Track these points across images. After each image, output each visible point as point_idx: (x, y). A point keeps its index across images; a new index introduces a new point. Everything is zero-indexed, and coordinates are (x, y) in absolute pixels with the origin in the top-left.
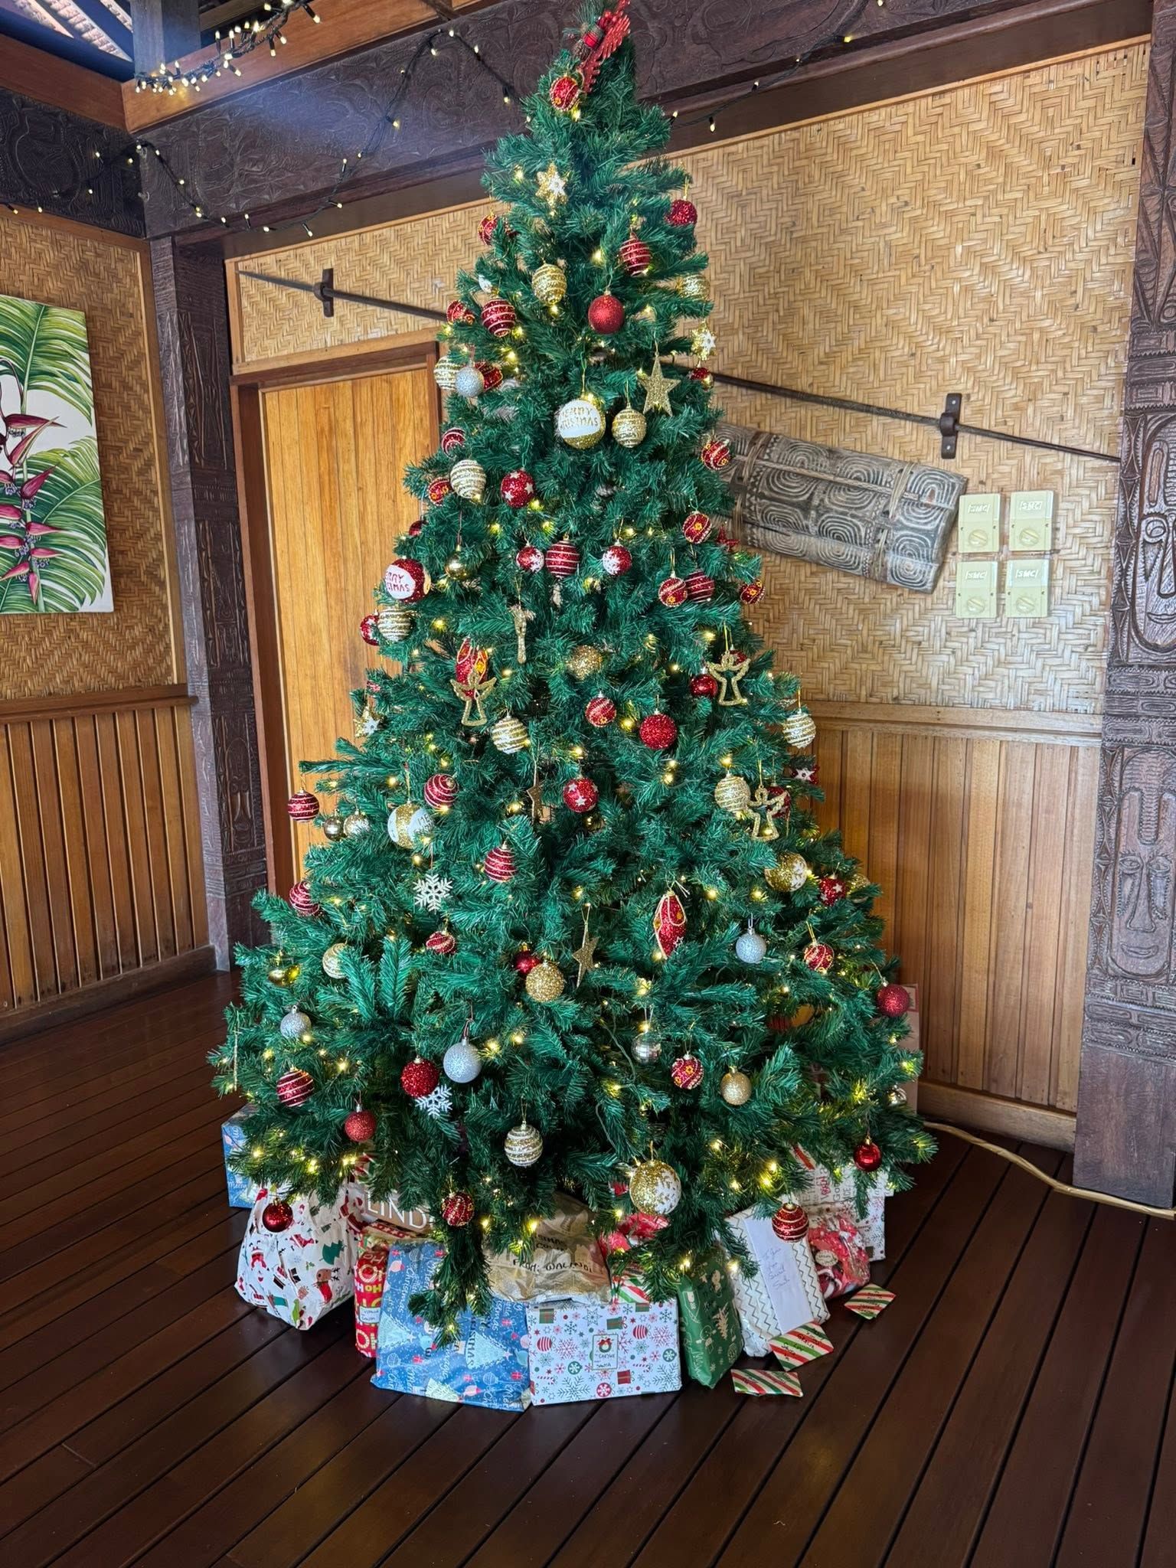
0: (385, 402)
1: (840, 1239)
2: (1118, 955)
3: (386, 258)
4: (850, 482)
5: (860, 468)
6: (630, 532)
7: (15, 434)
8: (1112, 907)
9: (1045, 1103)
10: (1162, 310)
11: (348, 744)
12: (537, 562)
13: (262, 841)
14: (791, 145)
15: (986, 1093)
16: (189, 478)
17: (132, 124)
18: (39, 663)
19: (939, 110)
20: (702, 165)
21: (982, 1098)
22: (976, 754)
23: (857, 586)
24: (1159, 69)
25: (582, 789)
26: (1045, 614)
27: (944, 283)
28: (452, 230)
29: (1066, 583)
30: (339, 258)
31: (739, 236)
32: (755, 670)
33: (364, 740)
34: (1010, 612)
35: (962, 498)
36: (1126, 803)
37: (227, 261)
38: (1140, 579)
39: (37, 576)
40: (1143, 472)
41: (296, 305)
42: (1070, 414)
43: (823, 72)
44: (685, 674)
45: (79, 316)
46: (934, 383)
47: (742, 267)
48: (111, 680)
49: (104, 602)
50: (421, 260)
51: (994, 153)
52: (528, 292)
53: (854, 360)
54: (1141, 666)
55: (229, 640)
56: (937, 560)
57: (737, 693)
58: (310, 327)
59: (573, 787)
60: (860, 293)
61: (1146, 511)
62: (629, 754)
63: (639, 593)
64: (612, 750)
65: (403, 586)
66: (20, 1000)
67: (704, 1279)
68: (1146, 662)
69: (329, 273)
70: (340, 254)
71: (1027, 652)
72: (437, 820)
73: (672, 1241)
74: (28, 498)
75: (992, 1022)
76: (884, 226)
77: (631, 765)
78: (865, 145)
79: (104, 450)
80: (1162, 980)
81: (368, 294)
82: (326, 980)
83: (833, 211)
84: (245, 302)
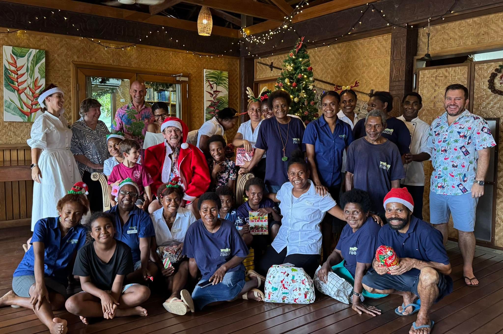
3: (282, 61)
7: (215, 94)
10: (394, 79)
16: (244, 101)
17: (239, 37)
27: (370, 70)
30: (274, 60)
37: (254, 60)
41: (266, 68)
45: (227, 72)
46: (369, 87)
47: (340, 66)
58: (268, 73)
60: (358, 71)
69: (272, 63)
70: (274, 59)
74: (216, 105)
76: (362, 60)
79: (229, 96)
81: (279, 67)
83: (354, 57)
84: (257, 67)
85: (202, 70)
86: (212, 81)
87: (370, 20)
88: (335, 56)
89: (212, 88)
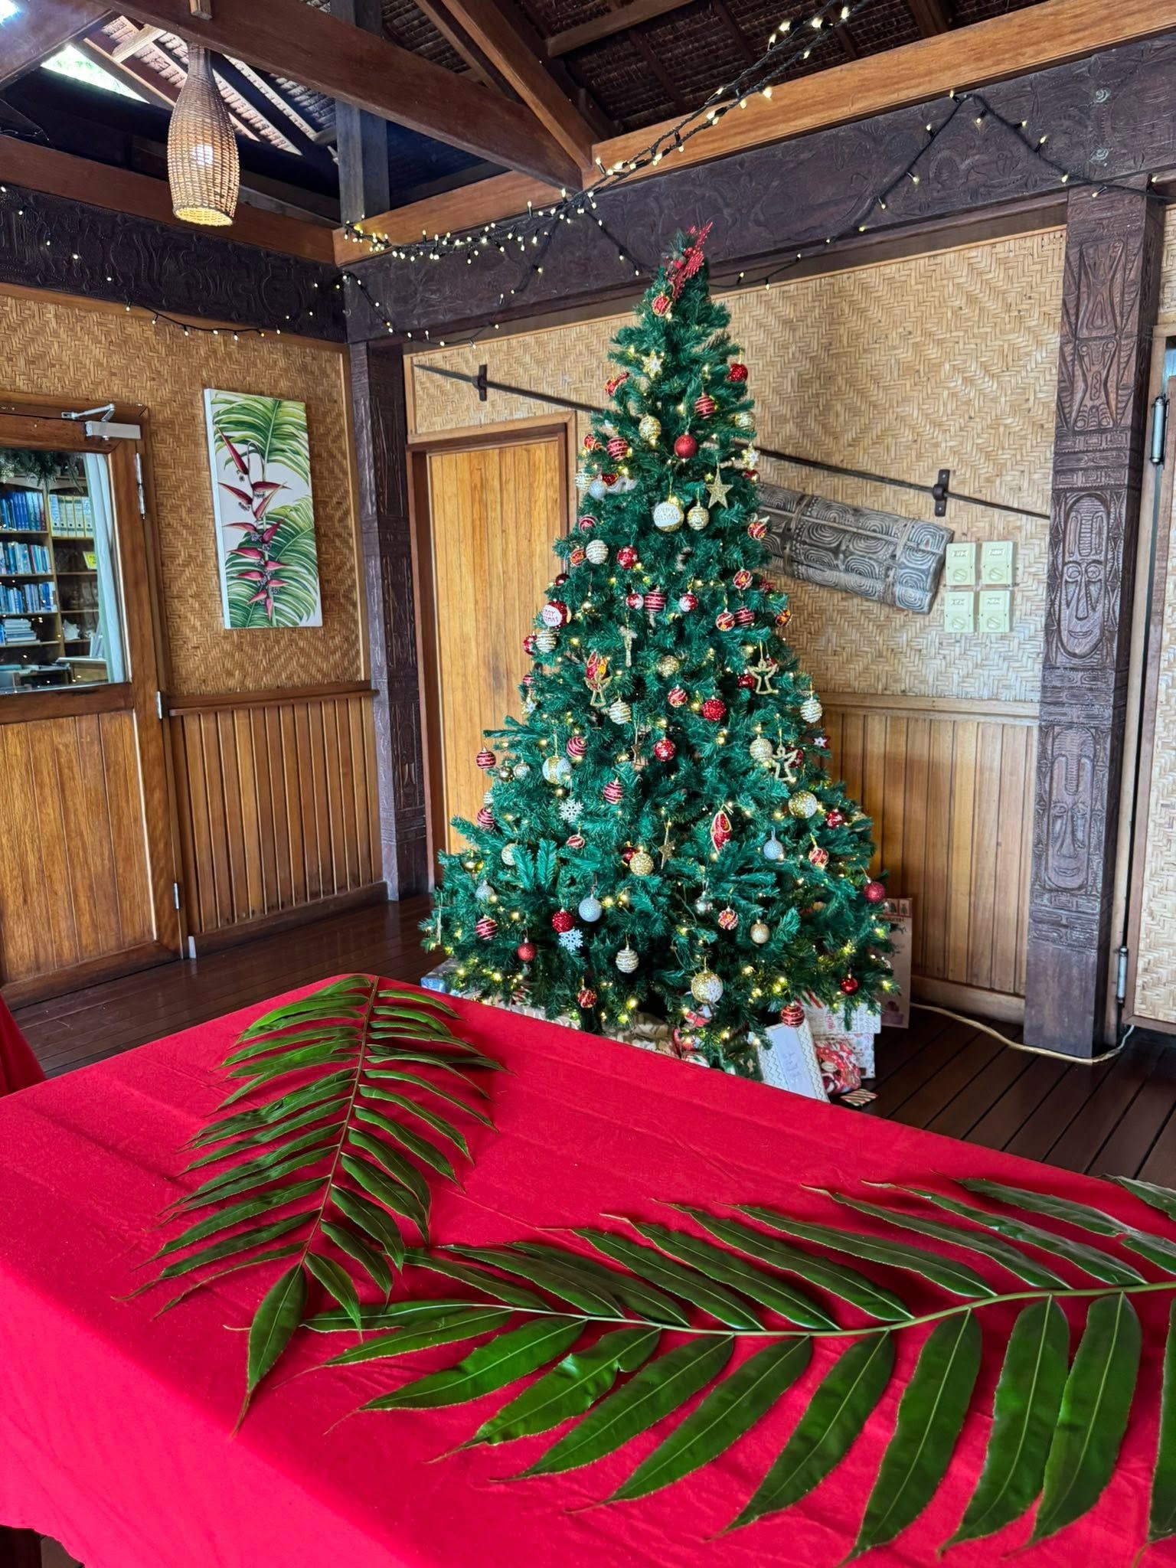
0: (524, 468)
1: (841, 1057)
2: (1052, 874)
3: (527, 358)
4: (868, 533)
5: (877, 523)
6: (699, 583)
7: (258, 496)
8: (1048, 840)
9: (1012, 991)
10: (1076, 421)
11: (513, 720)
12: (638, 603)
13: (422, 802)
14: (828, 287)
15: (969, 985)
16: (376, 524)
17: (340, 259)
18: (271, 663)
19: (933, 268)
20: (764, 299)
21: (965, 988)
22: (960, 732)
23: (875, 607)
24: (1071, 259)
25: (667, 746)
26: (1007, 630)
27: (936, 391)
28: (578, 339)
29: (1024, 608)
30: (492, 357)
31: (790, 351)
32: (782, 670)
33: (526, 716)
34: (983, 628)
35: (948, 546)
36: (1056, 766)
37: (405, 357)
38: (1064, 607)
39: (272, 600)
40: (1064, 532)
41: (458, 391)
42: (1025, 485)
43: (846, 247)
44: (734, 674)
45: (301, 406)
46: (930, 461)
47: (792, 374)
48: (319, 677)
49: (315, 619)
50: (554, 361)
51: (972, 299)
52: (637, 432)
53: (874, 443)
54: (1065, 668)
55: (402, 646)
56: (930, 590)
57: (768, 686)
58: (468, 408)
59: (659, 745)
60: (877, 395)
61: (1067, 560)
62: (696, 726)
63: (704, 622)
64: (685, 722)
65: (554, 618)
66: (253, 912)
67: (742, 1062)
68: (1068, 665)
69: (484, 368)
70: (492, 354)
71: (996, 657)
72: (574, 765)
73: (718, 1022)
74: (267, 542)
75: (972, 931)
76: (895, 348)
77: (699, 733)
78: (882, 290)
79: (318, 503)
80: (1083, 892)
81: (513, 385)
82: (505, 867)
83: (858, 336)
84: (418, 387)
85: (195, 394)
86: (244, 442)
87: (963, 167)
88: (768, 332)
89: (246, 470)
